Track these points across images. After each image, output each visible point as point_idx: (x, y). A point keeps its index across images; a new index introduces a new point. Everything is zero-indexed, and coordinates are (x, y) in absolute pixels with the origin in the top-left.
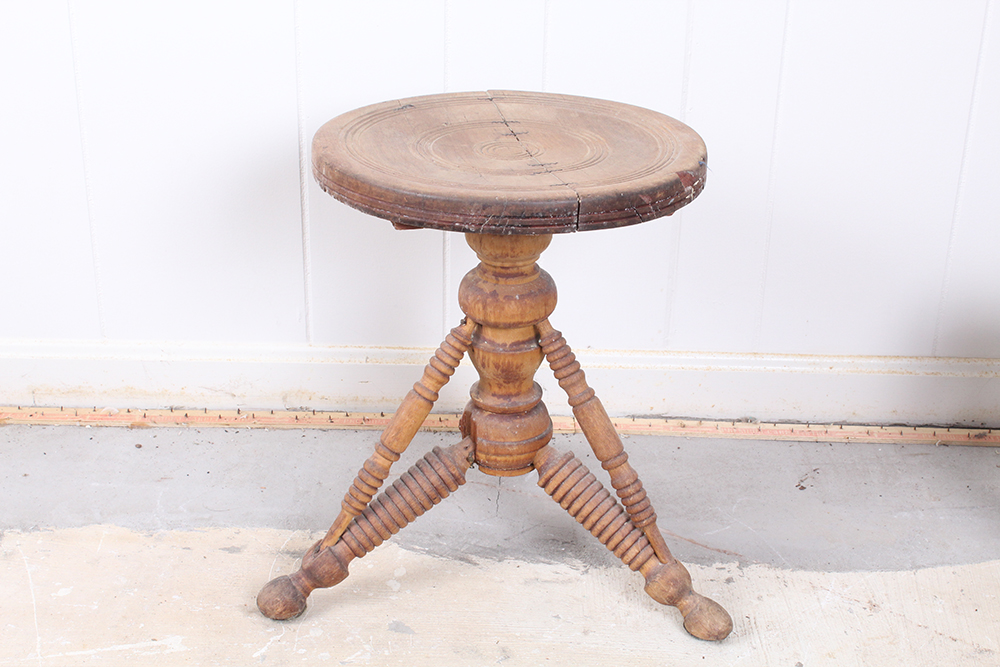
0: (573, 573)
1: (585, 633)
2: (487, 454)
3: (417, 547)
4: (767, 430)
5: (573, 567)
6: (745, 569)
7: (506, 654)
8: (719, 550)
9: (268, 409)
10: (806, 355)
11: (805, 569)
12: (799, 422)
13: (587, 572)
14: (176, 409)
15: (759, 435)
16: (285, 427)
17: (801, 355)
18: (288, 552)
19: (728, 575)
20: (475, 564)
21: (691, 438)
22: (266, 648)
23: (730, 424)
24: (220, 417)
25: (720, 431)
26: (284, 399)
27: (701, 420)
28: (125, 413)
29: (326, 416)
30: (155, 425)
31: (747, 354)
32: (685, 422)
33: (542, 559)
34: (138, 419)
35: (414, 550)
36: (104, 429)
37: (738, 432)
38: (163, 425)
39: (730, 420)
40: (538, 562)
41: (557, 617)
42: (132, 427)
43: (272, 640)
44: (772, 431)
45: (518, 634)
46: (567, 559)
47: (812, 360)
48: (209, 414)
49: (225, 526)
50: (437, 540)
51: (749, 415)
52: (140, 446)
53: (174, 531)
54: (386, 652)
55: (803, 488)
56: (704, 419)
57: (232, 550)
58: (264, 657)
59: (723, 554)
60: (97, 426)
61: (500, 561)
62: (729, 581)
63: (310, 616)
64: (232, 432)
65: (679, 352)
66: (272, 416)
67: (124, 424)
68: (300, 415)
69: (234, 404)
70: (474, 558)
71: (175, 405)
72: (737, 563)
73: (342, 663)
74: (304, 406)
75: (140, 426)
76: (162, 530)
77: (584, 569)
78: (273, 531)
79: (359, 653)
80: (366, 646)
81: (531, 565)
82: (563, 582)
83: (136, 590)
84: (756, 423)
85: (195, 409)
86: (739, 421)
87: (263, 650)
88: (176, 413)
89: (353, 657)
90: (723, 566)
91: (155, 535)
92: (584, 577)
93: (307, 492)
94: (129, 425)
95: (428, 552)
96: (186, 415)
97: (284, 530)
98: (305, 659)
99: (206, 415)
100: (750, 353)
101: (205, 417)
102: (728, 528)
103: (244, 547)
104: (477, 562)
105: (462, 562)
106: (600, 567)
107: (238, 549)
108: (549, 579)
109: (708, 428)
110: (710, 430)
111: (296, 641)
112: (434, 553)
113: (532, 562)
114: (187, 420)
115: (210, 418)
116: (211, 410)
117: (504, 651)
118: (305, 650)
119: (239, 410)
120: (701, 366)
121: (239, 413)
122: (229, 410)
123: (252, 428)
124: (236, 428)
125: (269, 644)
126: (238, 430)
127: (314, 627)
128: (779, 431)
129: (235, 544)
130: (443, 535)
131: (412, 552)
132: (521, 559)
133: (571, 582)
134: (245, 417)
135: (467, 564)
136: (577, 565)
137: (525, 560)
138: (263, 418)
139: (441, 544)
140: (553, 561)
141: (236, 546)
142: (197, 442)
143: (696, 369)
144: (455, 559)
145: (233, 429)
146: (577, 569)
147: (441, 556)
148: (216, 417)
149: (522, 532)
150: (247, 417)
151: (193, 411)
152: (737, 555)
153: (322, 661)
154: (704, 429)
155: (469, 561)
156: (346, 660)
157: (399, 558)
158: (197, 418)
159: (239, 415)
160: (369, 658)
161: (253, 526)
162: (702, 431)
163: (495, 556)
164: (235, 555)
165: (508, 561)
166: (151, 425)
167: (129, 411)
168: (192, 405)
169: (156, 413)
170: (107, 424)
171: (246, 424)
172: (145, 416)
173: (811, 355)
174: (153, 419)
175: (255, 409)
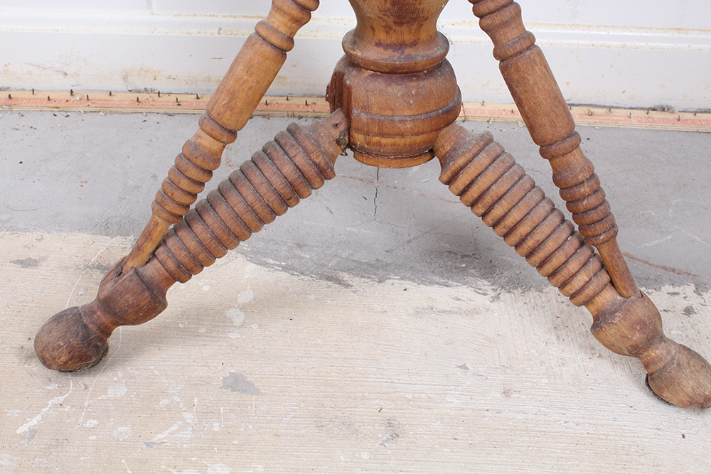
0: (480, 300)
1: (507, 393)
2: (367, 134)
3: (271, 261)
4: (687, 120)
5: (478, 290)
6: (705, 295)
7: (394, 431)
8: (665, 268)
9: (107, 91)
13: (497, 297)
15: (679, 127)
16: (124, 111)
18: (99, 267)
19: (685, 304)
20: (348, 286)
21: (601, 128)
22: (39, 417)
23: (643, 113)
24: (49, 99)
25: (634, 121)
26: (125, 78)
27: (610, 108)
29: (173, 98)
31: (669, 29)
32: (593, 110)
33: (437, 279)
35: (265, 264)
37: (654, 122)
39: (642, 109)
40: (432, 283)
41: (464, 367)
43: (50, 403)
44: (693, 122)
45: (410, 396)
46: (469, 279)
49: (26, 230)
50: (298, 252)
51: (664, 103)
54: (216, 425)
56: (613, 107)
57: (27, 263)
58: (33, 433)
59: (671, 273)
61: (380, 281)
62: (688, 311)
63: (113, 364)
64: (61, 116)
65: (590, 26)
66: (110, 98)
68: (142, 97)
69: (67, 84)
70: (346, 277)
72: (692, 287)
73: (149, 445)
74: (149, 87)
77: (493, 294)
78: (86, 237)
79: (175, 428)
80: (187, 416)
81: (423, 287)
82: (467, 313)
84: (673, 112)
85: (23, 90)
86: (654, 110)
87: (34, 422)
89: (166, 433)
90: (676, 290)
92: (495, 306)
93: (138, 187)
95: (285, 269)
96: (10, 96)
97: (99, 237)
98: (94, 437)
99: (32, 96)
100: (674, 29)
101: (30, 99)
102: (669, 237)
103: (44, 259)
104: (351, 283)
105: (330, 283)
106: (515, 291)
107: (35, 261)
108: (448, 309)
109: (619, 116)
110: (622, 119)
111: (86, 405)
112: (293, 269)
113: (423, 283)
114: (10, 101)
115: (37, 99)
116: (40, 91)
117: (390, 425)
118: (96, 422)
119: (72, 91)
120: (615, 43)
121: (72, 94)
122: (61, 91)
123: (85, 112)
124: (67, 112)
125: (45, 410)
126: (69, 114)
127: (115, 382)
128: (700, 121)
129: (33, 255)
130: (305, 245)
131: (263, 268)
132: (409, 279)
133: (478, 313)
134: (78, 98)
135: (336, 286)
136: (484, 288)
137: (413, 281)
138: (98, 100)
139: (303, 258)
140: (450, 282)
141: (34, 258)
142: (17, 127)
143: (608, 47)
144: (321, 278)
145: (63, 113)
146: (485, 294)
147: (302, 273)
148: (44, 99)
149: (409, 242)
150: (80, 99)
151: (20, 92)
152: (689, 274)
153: (118, 440)
154: (614, 118)
155: (339, 282)
156: (154, 440)
157: (246, 276)
158: (23, 99)
159: (71, 97)
160: (189, 436)
161: (62, 231)
162: (613, 120)
163: (374, 274)
164: (28, 270)
165: (391, 281)
168: (20, 85)
171: (78, 107)
175: (92, 91)
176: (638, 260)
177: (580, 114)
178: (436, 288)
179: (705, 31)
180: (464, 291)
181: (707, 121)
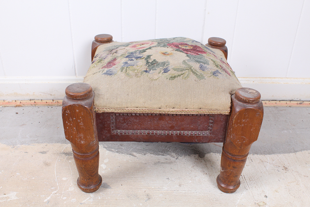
0: (173, 159)
1: (180, 185)
3: (113, 150)
5: (172, 156)
7: (149, 197)
10: (245, 77)
11: (257, 154)
14: (32, 100)
17: (244, 78)
18: (64, 153)
20: (135, 156)
22: (50, 197)
24: (46, 102)
28: (14, 102)
33: (160, 153)
34: (18, 103)
35: (112, 151)
36: (6, 107)
38: (26, 106)
40: (159, 155)
41: (168, 179)
42: (16, 106)
43: (53, 193)
45: (153, 187)
46: (169, 153)
47: (247, 79)
48: (43, 101)
49: (42, 143)
50: (120, 147)
52: (17, 113)
53: (23, 145)
54: (99, 197)
57: (43, 153)
58: (49, 201)
60: (4, 106)
61: (145, 155)
64: (50, 107)
67: (13, 105)
69: (52, 97)
70: (135, 154)
71: (32, 98)
73: (81, 204)
75: (19, 106)
76: (18, 145)
77: (176, 157)
78: (60, 144)
79: (88, 199)
81: (156, 156)
82: (169, 163)
83: (3, 171)
85: (39, 100)
87: (49, 198)
88: (32, 101)
89: (86, 200)
91: (15, 147)
92: (178, 160)
94: (15, 106)
95: (117, 152)
96: (35, 102)
97: (63, 144)
98: (66, 202)
99: (41, 102)
103: (48, 151)
104: (136, 155)
105: (130, 156)
106: (182, 156)
107: (45, 152)
108: (164, 162)
111: (63, 193)
112: (120, 152)
113: (157, 155)
114: (35, 103)
115: (43, 103)
116: (43, 100)
117: (148, 195)
118: (66, 198)
119: (53, 100)
122: (50, 100)
123: (57, 106)
124: (52, 106)
125: (51, 195)
127: (71, 186)
129: (45, 150)
130: (123, 145)
131: (111, 152)
132: (153, 154)
133: (172, 163)
134: (55, 102)
135: (132, 156)
136: (173, 155)
137: (154, 154)
138: (61, 102)
139: (122, 149)
140: (164, 154)
141: (45, 151)
142: (37, 111)
144: (128, 154)
146: (174, 157)
147: (122, 153)
150: (56, 102)
151: (37, 101)
153: (72, 203)
155: (133, 155)
156: (82, 202)
157: (106, 155)
158: (39, 103)
159: (53, 102)
160: (92, 201)
161: (52, 143)
163: (143, 153)
164: (44, 155)
165: (148, 155)
166: (23, 105)
167: (15, 101)
168: (37, 98)
169: (25, 102)
170: (8, 106)
171: (55, 105)
172: (21, 103)
173: (247, 78)
174: (23, 103)
175: (59, 99)
178: (160, 156)
180: (168, 157)
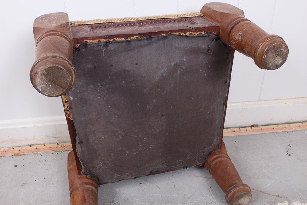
4: (264, 129)
10: (277, 100)
12: (273, 125)
14: (32, 145)
15: (262, 132)
17: (275, 100)
21: (238, 136)
24: (50, 148)
25: (248, 132)
27: (239, 127)
28: (11, 149)
30: (24, 154)
32: (235, 129)
34: (17, 152)
36: (3, 157)
37: (254, 131)
38: (27, 154)
39: (249, 127)
42: (14, 156)
44: (266, 129)
47: (279, 101)
48: (46, 146)
52: (16, 166)
55: (290, 155)
59: (278, 198)
64: (55, 154)
67: (11, 154)
69: (56, 141)
71: (32, 143)
72: (287, 203)
75: (17, 155)
84: (259, 127)
86: (253, 126)
88: (33, 147)
94: (13, 154)
96: (36, 148)
100: (257, 101)
101: (43, 148)
102: (273, 181)
109: (243, 131)
110: (244, 132)
114: (37, 150)
115: (46, 148)
116: (46, 144)
119: (58, 144)
120: (240, 108)
121: (58, 145)
122: (54, 143)
123: (63, 151)
124: (57, 152)
126: (58, 153)
128: (268, 129)
134: (60, 146)
138: (68, 146)
142: (41, 161)
143: (238, 109)
145: (56, 152)
148: (48, 148)
149: (189, 198)
150: (61, 146)
151: (40, 145)
152: (284, 197)
154: (242, 132)
158: (41, 148)
159: (58, 146)
162: (242, 133)
166: (22, 154)
167: (13, 148)
168: (39, 143)
169: (24, 148)
170: (4, 155)
171: (61, 150)
172: (19, 150)
173: (278, 99)
174: (23, 151)
175: (65, 142)
176: (266, 193)
177: (231, 132)
179: (267, 100)
181: (270, 129)
